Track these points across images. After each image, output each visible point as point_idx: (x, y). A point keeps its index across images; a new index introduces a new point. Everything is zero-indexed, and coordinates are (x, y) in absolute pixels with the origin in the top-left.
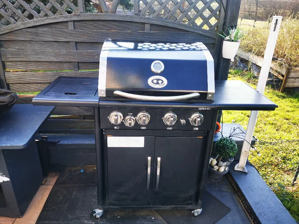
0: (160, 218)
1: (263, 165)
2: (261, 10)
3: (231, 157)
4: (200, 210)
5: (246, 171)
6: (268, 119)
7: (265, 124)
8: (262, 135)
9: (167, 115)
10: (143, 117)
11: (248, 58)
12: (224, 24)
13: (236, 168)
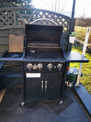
0: (47, 105)
1: (86, 84)
2: (84, 23)
3: (73, 81)
4: (62, 102)
5: (79, 86)
6: (88, 66)
7: (87, 68)
8: (85, 72)
9: (49, 65)
10: (40, 66)
11: (80, 42)
12: (70, 30)
13: (75, 85)
